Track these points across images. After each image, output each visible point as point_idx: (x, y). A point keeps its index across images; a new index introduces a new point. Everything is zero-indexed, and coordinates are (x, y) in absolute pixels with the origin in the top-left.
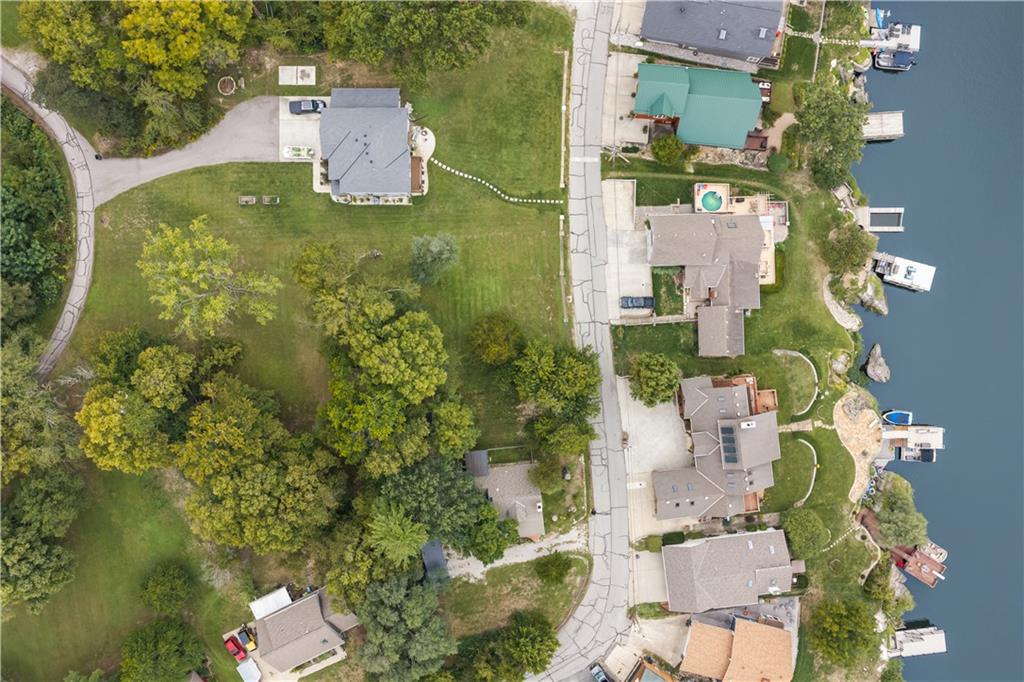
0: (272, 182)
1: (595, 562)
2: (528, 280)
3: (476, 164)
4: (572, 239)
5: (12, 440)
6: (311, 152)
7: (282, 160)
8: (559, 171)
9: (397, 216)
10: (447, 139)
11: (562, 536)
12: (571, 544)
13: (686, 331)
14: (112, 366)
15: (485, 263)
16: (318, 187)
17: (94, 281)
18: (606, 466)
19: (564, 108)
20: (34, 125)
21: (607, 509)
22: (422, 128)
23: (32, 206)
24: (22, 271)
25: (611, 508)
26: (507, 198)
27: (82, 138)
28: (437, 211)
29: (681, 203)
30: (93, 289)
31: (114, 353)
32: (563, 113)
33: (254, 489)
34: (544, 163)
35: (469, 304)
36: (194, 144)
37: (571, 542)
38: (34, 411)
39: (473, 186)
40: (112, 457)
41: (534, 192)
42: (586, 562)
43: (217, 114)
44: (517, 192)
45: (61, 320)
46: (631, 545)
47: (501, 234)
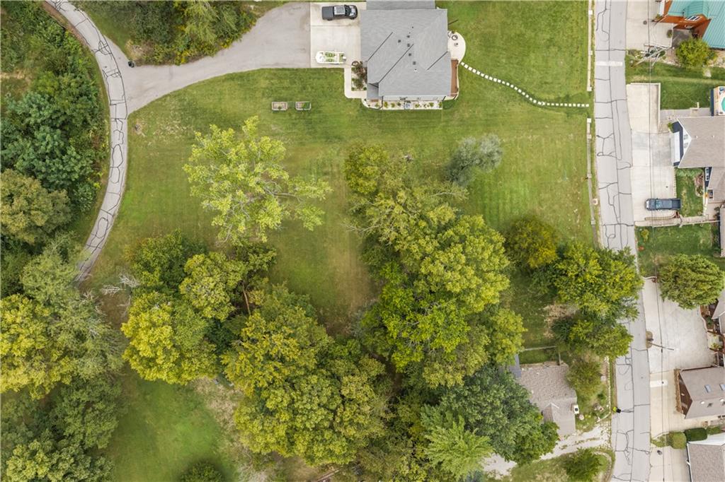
0: (304, 88)
1: (616, 458)
2: (556, 183)
3: (506, 69)
4: (598, 142)
5: (53, 350)
6: (344, 58)
7: (313, 66)
8: (587, 75)
9: (427, 121)
10: (477, 43)
11: (585, 433)
12: (595, 441)
13: (705, 232)
14: (157, 275)
15: (514, 167)
16: (349, 93)
17: (127, 188)
18: (630, 365)
19: (590, 12)
20: (67, 33)
21: (630, 407)
22: (453, 32)
23: (68, 112)
24: (58, 178)
25: (634, 406)
26: (535, 101)
27: (114, 45)
28: (467, 115)
29: (701, 106)
30: (127, 196)
31: (157, 261)
32: (589, 17)
33: (311, 403)
34: (572, 67)
35: (498, 208)
36: (226, 50)
37: (594, 439)
38: (77, 322)
39: (503, 90)
40: (160, 370)
41: (562, 95)
42: (610, 459)
43: (249, 20)
44: (545, 96)
45: (96, 227)
46: (652, 441)
47: (530, 137)
